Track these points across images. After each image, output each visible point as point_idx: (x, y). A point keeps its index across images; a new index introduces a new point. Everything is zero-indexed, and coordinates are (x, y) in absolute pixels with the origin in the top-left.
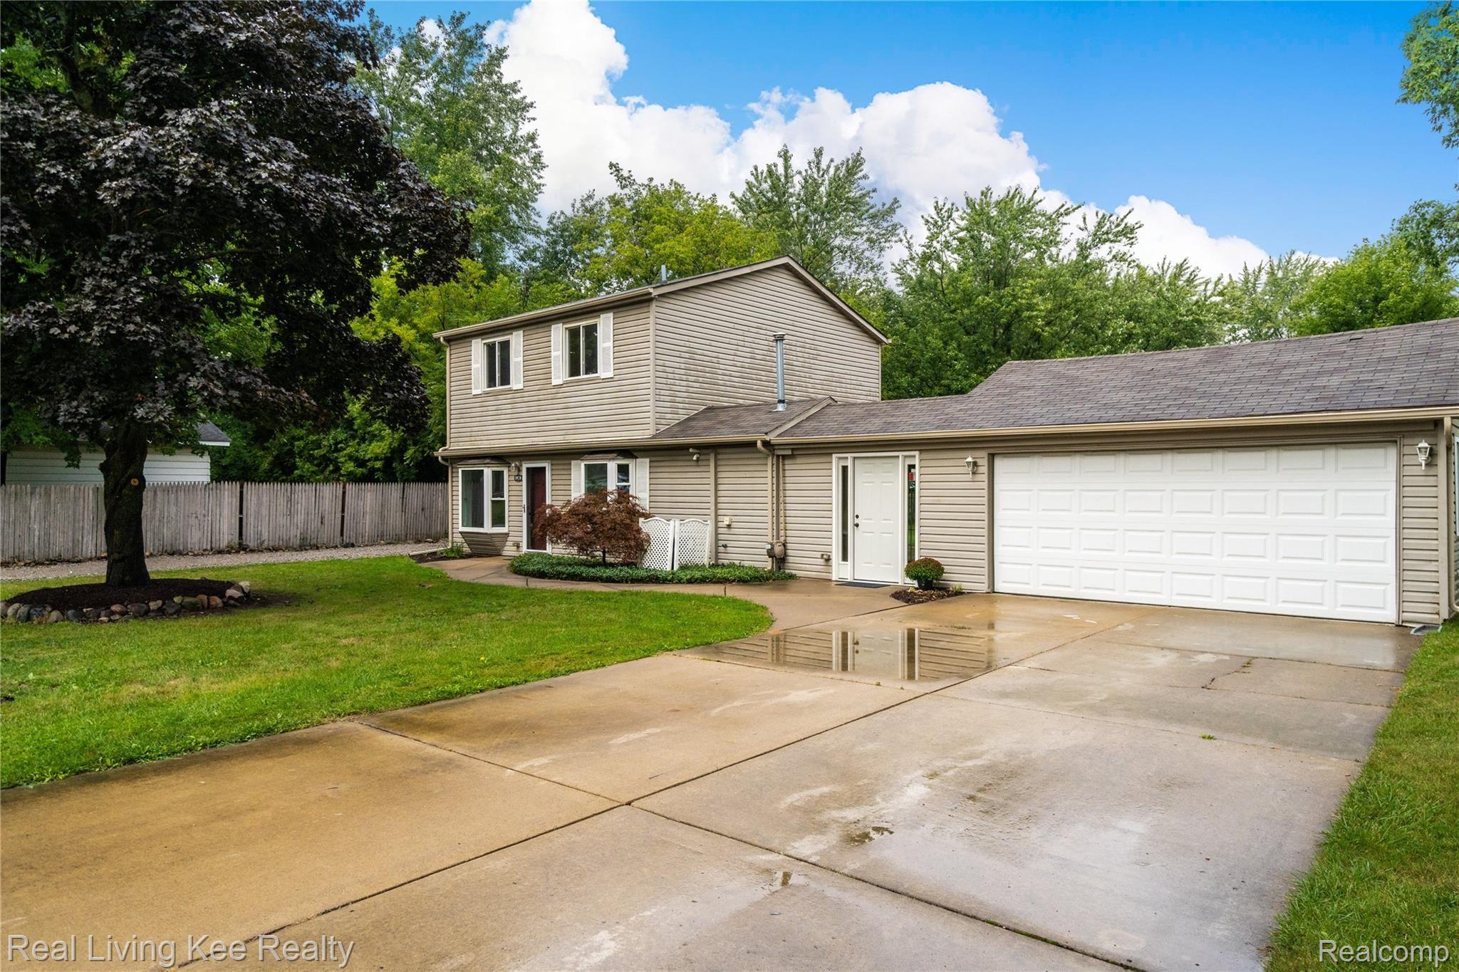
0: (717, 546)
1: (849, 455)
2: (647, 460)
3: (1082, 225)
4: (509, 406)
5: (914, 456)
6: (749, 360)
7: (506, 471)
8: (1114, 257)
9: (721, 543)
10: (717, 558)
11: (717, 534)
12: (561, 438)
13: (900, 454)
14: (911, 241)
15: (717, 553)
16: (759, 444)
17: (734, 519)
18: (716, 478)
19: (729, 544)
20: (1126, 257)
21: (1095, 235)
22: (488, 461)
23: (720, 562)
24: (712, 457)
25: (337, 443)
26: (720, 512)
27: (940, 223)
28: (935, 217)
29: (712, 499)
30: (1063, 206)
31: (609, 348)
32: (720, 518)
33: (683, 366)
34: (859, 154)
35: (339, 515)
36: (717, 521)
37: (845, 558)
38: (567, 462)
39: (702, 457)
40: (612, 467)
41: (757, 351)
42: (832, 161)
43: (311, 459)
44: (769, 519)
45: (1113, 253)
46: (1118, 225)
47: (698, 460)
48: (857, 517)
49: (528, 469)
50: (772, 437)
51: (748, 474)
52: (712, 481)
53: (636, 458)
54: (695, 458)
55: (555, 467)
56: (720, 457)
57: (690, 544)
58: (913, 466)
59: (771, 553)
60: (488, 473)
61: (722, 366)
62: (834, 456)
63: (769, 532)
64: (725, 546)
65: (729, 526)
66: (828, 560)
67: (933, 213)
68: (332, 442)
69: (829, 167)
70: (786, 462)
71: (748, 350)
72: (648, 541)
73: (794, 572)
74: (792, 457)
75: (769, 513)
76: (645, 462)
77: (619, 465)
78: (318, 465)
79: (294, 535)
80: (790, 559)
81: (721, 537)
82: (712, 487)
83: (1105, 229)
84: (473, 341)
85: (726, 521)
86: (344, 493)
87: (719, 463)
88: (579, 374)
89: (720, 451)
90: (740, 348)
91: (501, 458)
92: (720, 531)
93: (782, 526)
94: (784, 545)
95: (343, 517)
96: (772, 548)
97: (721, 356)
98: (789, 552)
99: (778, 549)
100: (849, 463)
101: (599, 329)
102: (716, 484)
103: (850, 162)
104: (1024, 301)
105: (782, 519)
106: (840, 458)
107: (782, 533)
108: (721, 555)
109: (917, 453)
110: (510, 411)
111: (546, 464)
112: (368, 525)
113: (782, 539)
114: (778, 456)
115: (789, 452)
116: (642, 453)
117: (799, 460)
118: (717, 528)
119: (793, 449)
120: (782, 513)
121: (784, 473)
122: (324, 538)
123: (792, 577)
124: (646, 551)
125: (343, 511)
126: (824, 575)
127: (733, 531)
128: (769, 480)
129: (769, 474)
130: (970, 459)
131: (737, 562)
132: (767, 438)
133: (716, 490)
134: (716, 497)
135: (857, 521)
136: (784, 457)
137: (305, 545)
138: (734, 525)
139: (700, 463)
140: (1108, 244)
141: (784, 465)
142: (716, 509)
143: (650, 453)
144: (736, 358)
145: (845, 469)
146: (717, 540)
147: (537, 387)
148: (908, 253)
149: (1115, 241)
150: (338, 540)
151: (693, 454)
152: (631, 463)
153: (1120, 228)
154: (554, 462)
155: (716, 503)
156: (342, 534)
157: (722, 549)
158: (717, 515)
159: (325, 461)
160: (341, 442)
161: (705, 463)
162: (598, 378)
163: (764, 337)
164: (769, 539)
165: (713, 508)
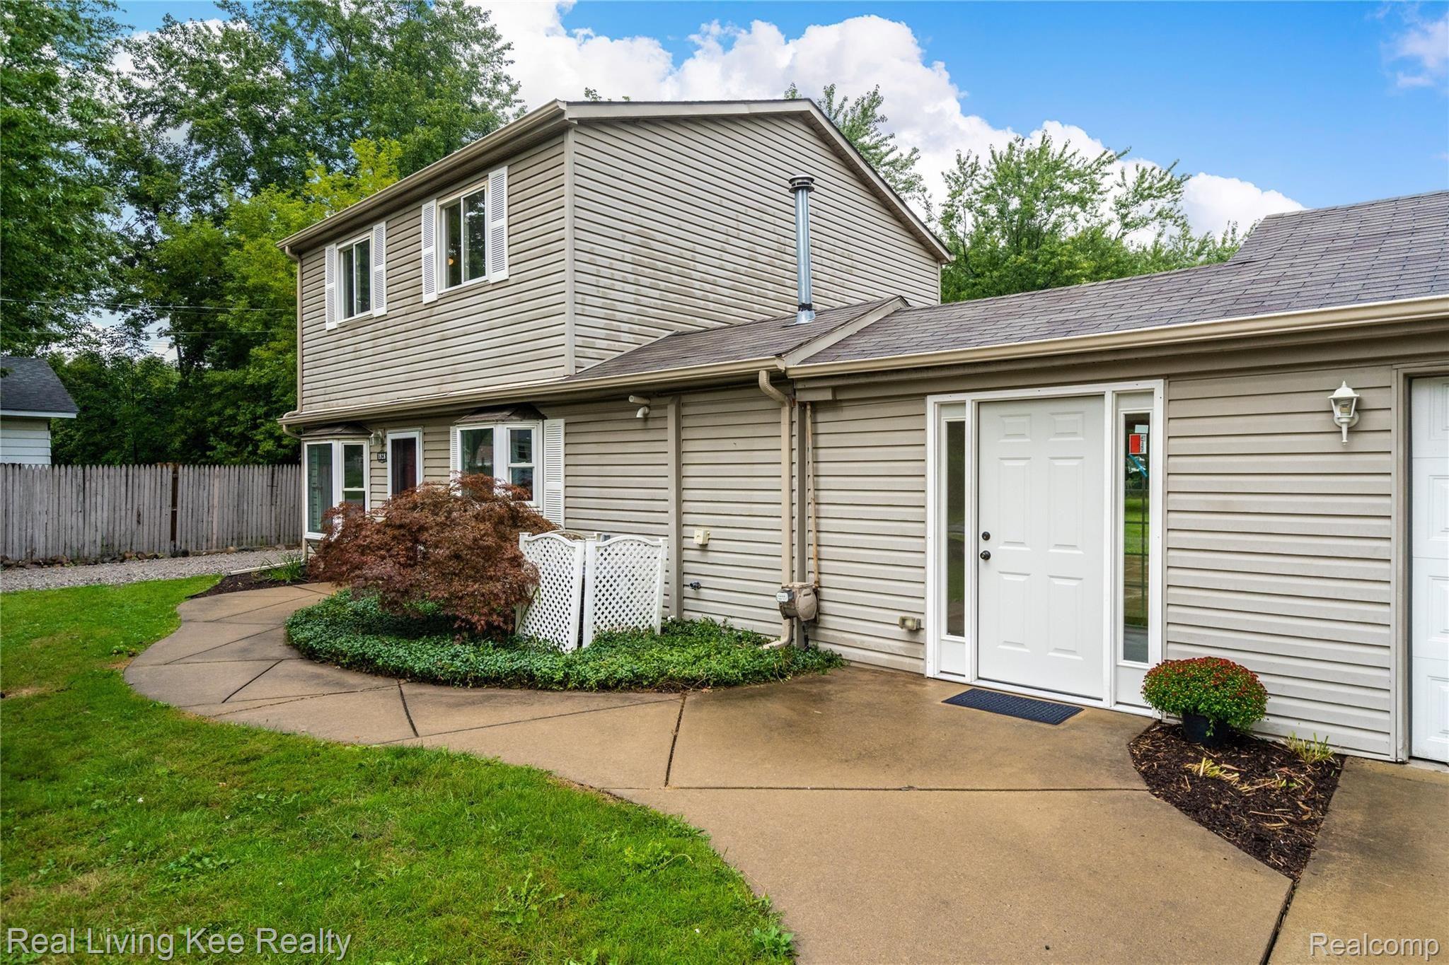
0: (681, 585)
1: (969, 398)
2: (560, 422)
3: (1120, 181)
4: (370, 344)
5: (1150, 393)
6: (746, 262)
7: (366, 445)
8: (1160, 214)
9: (689, 579)
10: (681, 609)
11: (680, 561)
12: (435, 389)
13: (1108, 389)
14: (930, 201)
15: (681, 598)
16: (763, 379)
17: (714, 532)
18: (679, 453)
19: (705, 581)
20: (1172, 213)
21: (1136, 191)
22: (338, 430)
23: (688, 616)
24: (671, 413)
25: (255, 418)
26: (687, 519)
27: (962, 180)
28: (958, 173)
29: (671, 494)
30: (1105, 153)
31: (501, 229)
32: (687, 531)
33: (628, 257)
34: (875, 93)
35: (168, 511)
36: (680, 537)
37: (955, 626)
38: (443, 429)
39: (655, 413)
40: (502, 434)
41: (759, 249)
42: (845, 99)
43: (227, 438)
44: (784, 536)
45: (1157, 210)
46: (1162, 179)
47: (646, 418)
48: (986, 536)
49: (393, 441)
50: (792, 364)
51: (741, 444)
52: (671, 458)
53: (544, 418)
54: (639, 414)
55: (429, 438)
56: (686, 411)
57: (623, 588)
58: (1144, 419)
59: (788, 611)
60: (338, 448)
61: (700, 267)
62: (931, 401)
63: (784, 562)
64: (696, 587)
65: (704, 548)
66: (916, 630)
67: (955, 167)
68: (248, 416)
69: (842, 106)
70: (820, 417)
71: (746, 245)
72: (535, 581)
73: (837, 649)
74: (833, 405)
75: (784, 523)
76: (557, 425)
77: (512, 432)
78: (237, 445)
79: (92, 540)
80: (829, 621)
81: (688, 567)
82: (671, 470)
83: (1146, 185)
84: (327, 249)
85: (698, 537)
86: (175, 480)
87: (686, 423)
88: (460, 283)
89: (686, 399)
90: (732, 240)
91: (358, 424)
92: (688, 555)
93: (811, 551)
94: (816, 592)
95: (174, 514)
96: (792, 601)
97: (699, 249)
98: (826, 606)
99: (804, 603)
100: (968, 416)
101: (488, 197)
102: (679, 465)
103: (866, 102)
104: (1064, 258)
105: (810, 537)
106: (942, 405)
107: (811, 565)
108: (688, 603)
109: (1158, 386)
110: (370, 352)
111: (415, 434)
112: (216, 524)
113: (811, 579)
114: (803, 405)
115: (828, 396)
116: (554, 410)
117: (848, 413)
118: (680, 549)
119: (835, 389)
120: (810, 524)
121: (815, 442)
122: (143, 543)
123: (832, 660)
124: (530, 601)
125: (174, 504)
126: (907, 664)
127: (711, 557)
128: (784, 456)
129: (784, 443)
130: (1344, 392)
131: (719, 620)
132: (781, 365)
133: (680, 477)
134: (680, 489)
135: (984, 546)
136: (816, 406)
137: (112, 554)
138: (713, 545)
139: (650, 424)
140: (1150, 201)
141: (814, 423)
142: (680, 513)
143: (569, 409)
144: (725, 256)
145: (956, 431)
146: (681, 573)
147: (403, 311)
148: (926, 214)
149: (1158, 197)
150: (167, 546)
151: (636, 408)
152: (534, 428)
153: (1165, 182)
154: (428, 430)
155: (680, 501)
156: (173, 537)
157: (689, 591)
158: (680, 525)
159: (244, 439)
160: (260, 417)
161: (659, 424)
162: (486, 283)
163: (771, 227)
164: (784, 577)
165: (673, 511)
